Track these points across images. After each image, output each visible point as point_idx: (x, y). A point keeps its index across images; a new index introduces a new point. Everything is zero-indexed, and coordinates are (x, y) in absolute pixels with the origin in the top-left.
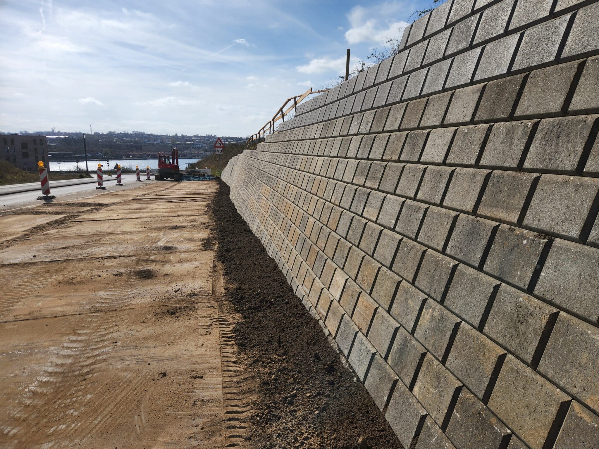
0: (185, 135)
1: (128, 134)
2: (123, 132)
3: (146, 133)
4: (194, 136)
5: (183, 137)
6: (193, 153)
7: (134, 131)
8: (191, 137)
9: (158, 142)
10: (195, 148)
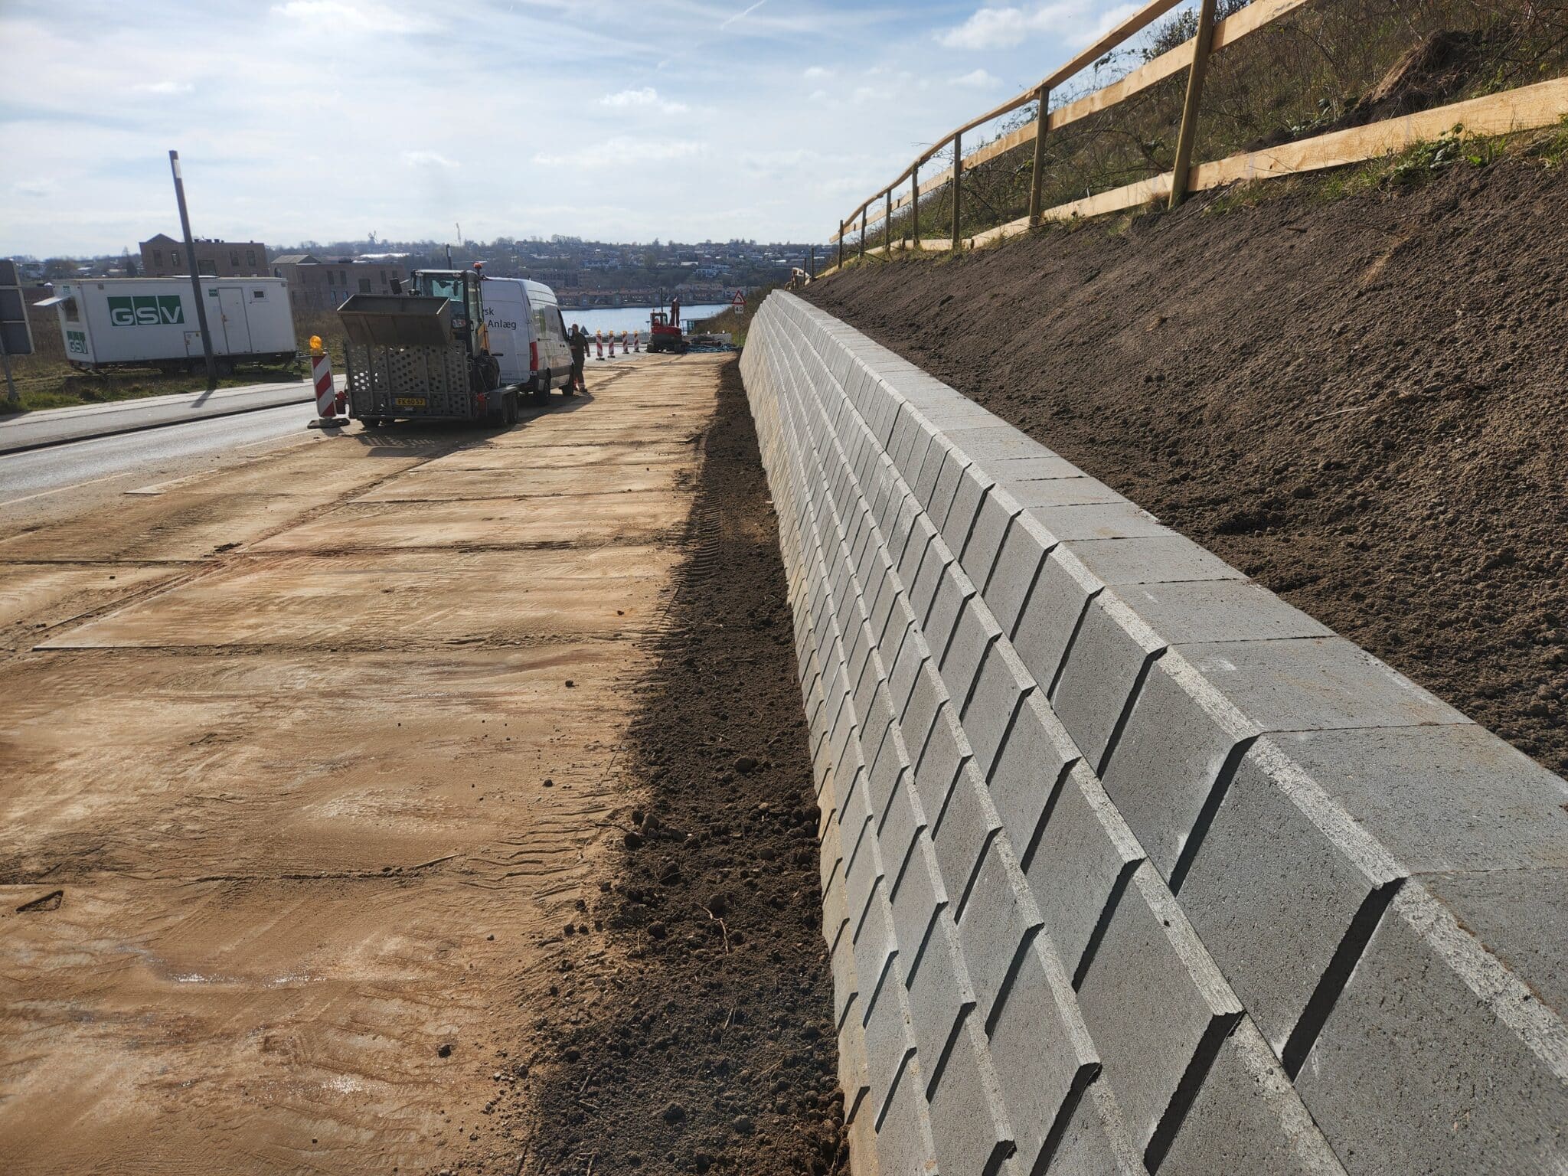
0: (676, 241)
1: (541, 243)
2: (529, 240)
3: (583, 240)
4: (701, 245)
5: (673, 247)
6: (697, 292)
7: (554, 236)
8: (693, 248)
9: (613, 262)
10: (701, 278)
